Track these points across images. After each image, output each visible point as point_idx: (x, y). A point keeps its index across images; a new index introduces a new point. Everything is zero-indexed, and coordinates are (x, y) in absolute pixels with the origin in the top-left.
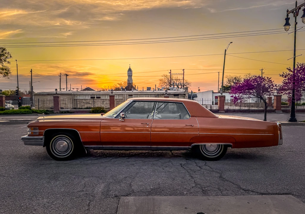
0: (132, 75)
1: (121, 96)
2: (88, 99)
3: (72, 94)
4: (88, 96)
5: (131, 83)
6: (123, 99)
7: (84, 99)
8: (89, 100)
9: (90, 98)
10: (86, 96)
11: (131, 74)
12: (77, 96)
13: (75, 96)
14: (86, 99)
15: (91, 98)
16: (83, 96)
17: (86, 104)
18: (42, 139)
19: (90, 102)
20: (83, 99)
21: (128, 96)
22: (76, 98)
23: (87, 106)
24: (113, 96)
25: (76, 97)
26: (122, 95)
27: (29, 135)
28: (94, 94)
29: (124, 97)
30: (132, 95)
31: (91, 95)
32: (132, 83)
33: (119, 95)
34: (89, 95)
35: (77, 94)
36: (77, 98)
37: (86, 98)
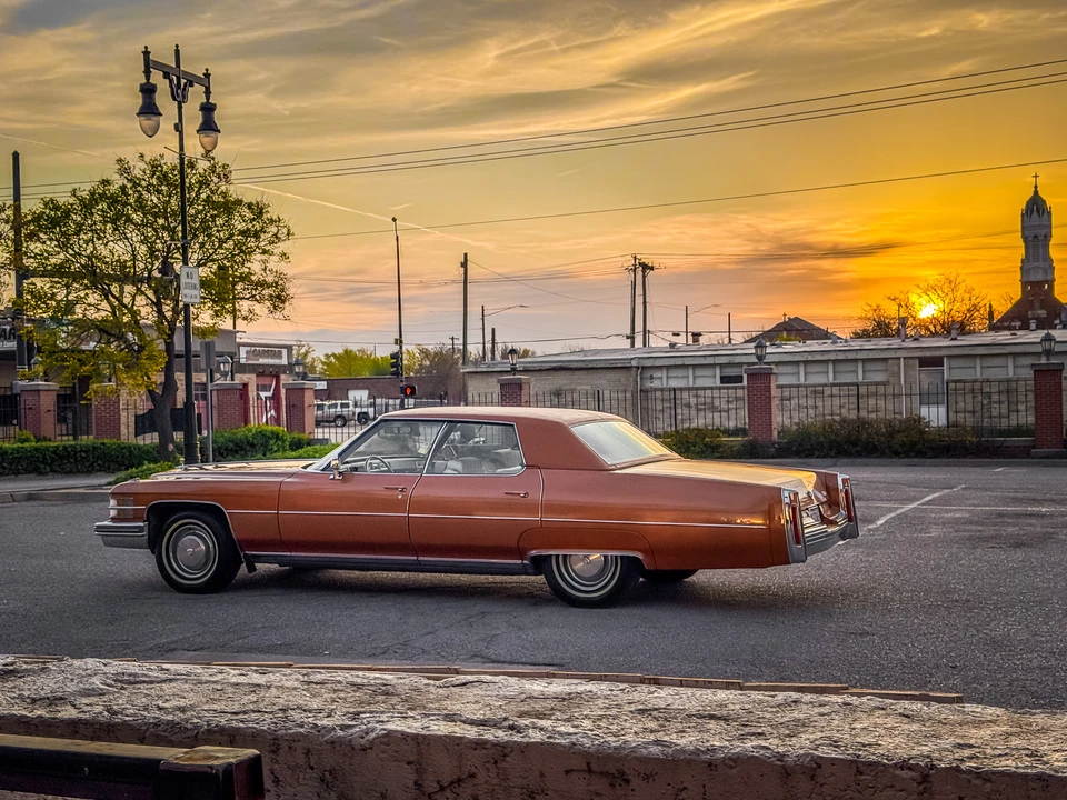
0: (1048, 237)
1: (879, 366)
2: (704, 389)
3: (634, 363)
4: (708, 372)
5: (1040, 284)
6: (884, 384)
7: (689, 389)
8: (708, 392)
9: (718, 384)
10: (699, 372)
11: (1044, 232)
12: (657, 374)
13: (647, 374)
14: (697, 389)
15: (724, 379)
16: (680, 373)
17: (698, 410)
18: (141, 529)
19: (717, 403)
20: (681, 389)
21: (918, 368)
22: (648, 385)
23: (701, 422)
24: (768, 375)
25: (652, 377)
26: (886, 359)
27: (113, 519)
28: (737, 360)
29: (893, 374)
30: (941, 358)
31: (722, 366)
32: (1051, 283)
33: (865, 361)
34: (714, 365)
35: (658, 363)
36: (656, 384)
37: (701, 383)
